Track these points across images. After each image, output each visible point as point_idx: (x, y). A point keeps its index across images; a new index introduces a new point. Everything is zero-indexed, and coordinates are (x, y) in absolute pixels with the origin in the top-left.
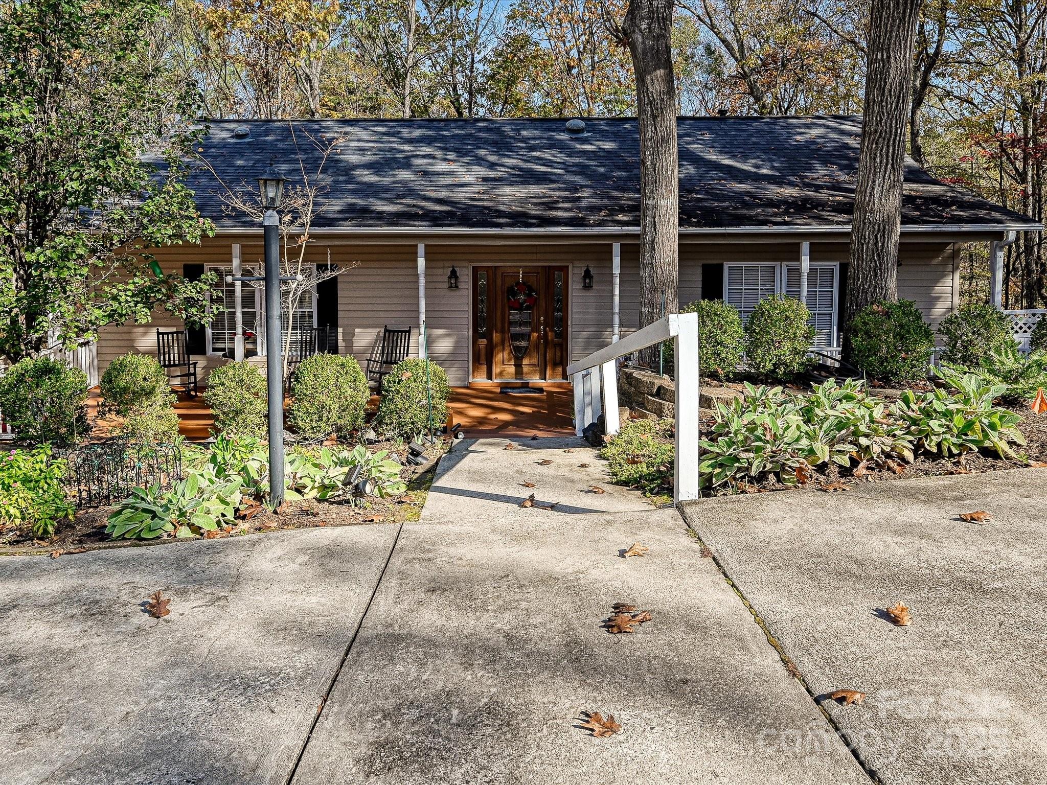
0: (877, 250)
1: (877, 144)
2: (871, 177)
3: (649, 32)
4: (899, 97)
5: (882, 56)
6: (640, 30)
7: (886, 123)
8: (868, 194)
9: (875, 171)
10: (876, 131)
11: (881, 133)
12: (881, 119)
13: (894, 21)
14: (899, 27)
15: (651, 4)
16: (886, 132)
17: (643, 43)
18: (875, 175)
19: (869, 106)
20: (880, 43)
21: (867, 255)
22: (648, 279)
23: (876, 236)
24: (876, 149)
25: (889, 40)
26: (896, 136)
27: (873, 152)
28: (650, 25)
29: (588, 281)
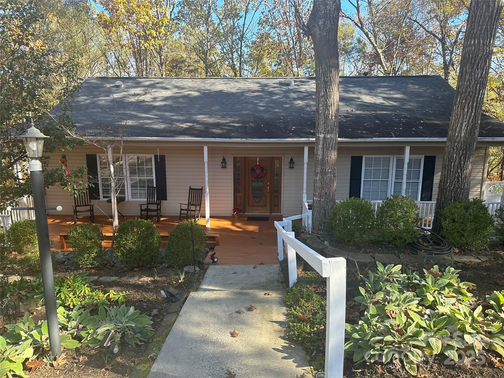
0: (461, 166)
1: (466, 100)
2: (460, 120)
3: (324, 27)
4: (483, 70)
5: (475, 42)
6: (318, 25)
7: (473, 86)
8: (457, 131)
9: (463, 117)
10: (466, 91)
11: (469, 93)
12: (470, 84)
13: (485, 18)
14: (488, 22)
15: (326, 8)
16: (472, 92)
17: (320, 34)
18: (463, 119)
19: (462, 75)
20: (473, 33)
21: (454, 169)
22: (318, 181)
23: (461, 157)
24: (465, 103)
25: (480, 31)
26: (479, 95)
27: (463, 105)
28: (324, 22)
29: (292, 165)
